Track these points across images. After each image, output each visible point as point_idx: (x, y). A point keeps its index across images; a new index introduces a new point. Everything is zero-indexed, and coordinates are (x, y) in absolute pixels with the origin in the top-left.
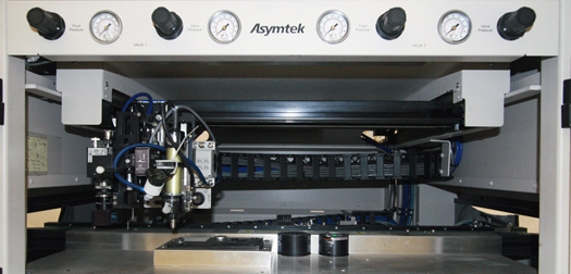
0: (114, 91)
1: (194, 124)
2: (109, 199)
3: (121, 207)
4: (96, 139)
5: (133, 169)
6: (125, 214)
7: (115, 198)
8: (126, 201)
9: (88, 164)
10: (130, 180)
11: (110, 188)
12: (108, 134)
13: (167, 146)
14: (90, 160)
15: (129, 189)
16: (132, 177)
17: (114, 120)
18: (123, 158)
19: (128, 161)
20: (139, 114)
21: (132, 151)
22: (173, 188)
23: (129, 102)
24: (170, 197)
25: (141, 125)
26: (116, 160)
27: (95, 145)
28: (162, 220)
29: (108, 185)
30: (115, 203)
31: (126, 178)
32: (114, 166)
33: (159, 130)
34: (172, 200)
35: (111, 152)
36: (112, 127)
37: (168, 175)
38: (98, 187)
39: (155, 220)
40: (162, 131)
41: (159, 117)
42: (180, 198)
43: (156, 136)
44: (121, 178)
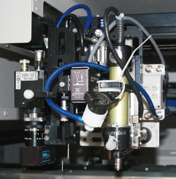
0: (45, 4)
1: (141, 39)
2: (41, 133)
3: (54, 143)
4: (25, 62)
5: (69, 94)
6: (58, 152)
7: (47, 131)
8: (59, 136)
9: (16, 91)
10: (64, 107)
11: (41, 120)
12: (39, 55)
13: (109, 64)
14: (18, 86)
15: (64, 119)
16: (68, 105)
17: (46, 40)
18: (56, 81)
19: (62, 84)
20: (75, 30)
21: (67, 72)
22: (118, 117)
23: (63, 17)
24: (113, 129)
25: (78, 44)
26: (48, 82)
27: (25, 68)
28: (100, 162)
29: (39, 116)
30: (47, 138)
31: (60, 105)
32: (46, 89)
33: (99, 47)
34: (117, 133)
35: (42, 77)
36: (43, 48)
37: (113, 99)
38: (27, 119)
39: (92, 162)
40: (103, 48)
41: (98, 32)
42: (126, 130)
43: (96, 55)
44: (54, 106)
